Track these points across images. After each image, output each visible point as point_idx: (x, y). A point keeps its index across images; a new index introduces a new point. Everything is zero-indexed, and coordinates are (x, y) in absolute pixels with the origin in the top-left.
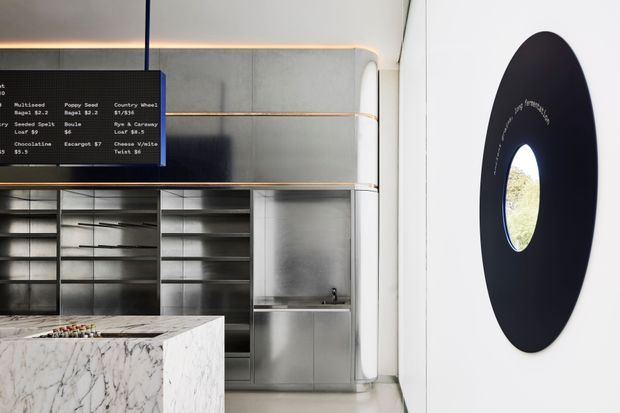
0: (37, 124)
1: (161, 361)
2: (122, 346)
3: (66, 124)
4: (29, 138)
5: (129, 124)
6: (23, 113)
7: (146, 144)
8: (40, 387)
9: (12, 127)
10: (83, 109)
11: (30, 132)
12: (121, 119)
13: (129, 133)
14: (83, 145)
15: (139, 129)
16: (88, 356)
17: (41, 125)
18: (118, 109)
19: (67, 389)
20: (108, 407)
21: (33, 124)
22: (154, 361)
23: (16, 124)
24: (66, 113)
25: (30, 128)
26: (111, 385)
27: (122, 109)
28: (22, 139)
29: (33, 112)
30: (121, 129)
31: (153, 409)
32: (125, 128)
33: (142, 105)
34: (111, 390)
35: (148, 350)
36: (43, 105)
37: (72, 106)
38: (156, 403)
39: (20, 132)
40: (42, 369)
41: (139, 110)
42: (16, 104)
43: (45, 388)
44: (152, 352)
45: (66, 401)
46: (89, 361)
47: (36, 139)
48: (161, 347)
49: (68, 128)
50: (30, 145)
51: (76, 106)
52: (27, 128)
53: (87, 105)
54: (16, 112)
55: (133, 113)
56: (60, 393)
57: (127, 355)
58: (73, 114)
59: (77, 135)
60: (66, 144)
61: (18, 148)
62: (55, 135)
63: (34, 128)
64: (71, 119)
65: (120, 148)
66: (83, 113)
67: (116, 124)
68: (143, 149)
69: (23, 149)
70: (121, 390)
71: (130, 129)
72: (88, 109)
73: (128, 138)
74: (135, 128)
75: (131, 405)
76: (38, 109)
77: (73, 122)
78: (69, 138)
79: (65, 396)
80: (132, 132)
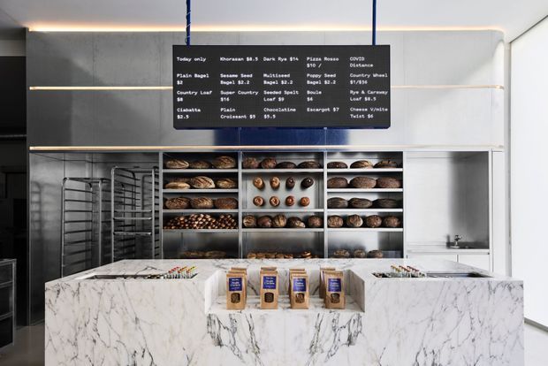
0: (283, 92)
1: (522, 298)
2: (486, 285)
3: (308, 92)
4: (275, 104)
5: (363, 92)
6: (271, 83)
7: (378, 110)
8: (412, 323)
9: (261, 95)
10: (323, 79)
11: (277, 99)
12: (356, 87)
13: (363, 99)
14: (323, 110)
15: (372, 96)
16: (455, 294)
17: (287, 93)
18: (353, 79)
19: (436, 324)
20: (473, 340)
21: (280, 93)
22: (515, 299)
23: (265, 92)
24: (308, 82)
25: (277, 96)
26: (476, 320)
27: (356, 79)
28: (271, 105)
29: (280, 82)
30: (356, 96)
31: (515, 342)
32: (360, 95)
33: (375, 76)
34: (477, 325)
35: (510, 289)
36: (289, 76)
37: (313, 76)
38: (518, 337)
39: (268, 99)
40: (414, 306)
41: (371, 80)
42: (265, 75)
43: (417, 324)
44: (513, 291)
45: (436, 335)
46: (456, 299)
47: (282, 105)
48: (522, 286)
49: (310, 96)
50: (277, 110)
51: (316, 76)
52: (275, 95)
53: (326, 75)
54: (265, 82)
55: (366, 82)
56: (430, 328)
57: (491, 293)
58: (314, 83)
59: (318, 102)
60: (308, 110)
61: (267, 113)
62: (299, 101)
63: (281, 96)
64: (312, 88)
65: (355, 113)
66: (323, 82)
67: (352, 92)
68: (375, 114)
69: (271, 114)
70: (486, 324)
71: (363, 96)
72: (327, 79)
73: (362, 104)
74: (368, 96)
75: (494, 339)
76: (284, 79)
77: (314, 91)
78: (312, 105)
79: (435, 330)
80: (366, 99)
